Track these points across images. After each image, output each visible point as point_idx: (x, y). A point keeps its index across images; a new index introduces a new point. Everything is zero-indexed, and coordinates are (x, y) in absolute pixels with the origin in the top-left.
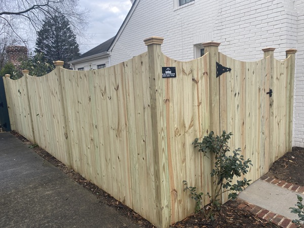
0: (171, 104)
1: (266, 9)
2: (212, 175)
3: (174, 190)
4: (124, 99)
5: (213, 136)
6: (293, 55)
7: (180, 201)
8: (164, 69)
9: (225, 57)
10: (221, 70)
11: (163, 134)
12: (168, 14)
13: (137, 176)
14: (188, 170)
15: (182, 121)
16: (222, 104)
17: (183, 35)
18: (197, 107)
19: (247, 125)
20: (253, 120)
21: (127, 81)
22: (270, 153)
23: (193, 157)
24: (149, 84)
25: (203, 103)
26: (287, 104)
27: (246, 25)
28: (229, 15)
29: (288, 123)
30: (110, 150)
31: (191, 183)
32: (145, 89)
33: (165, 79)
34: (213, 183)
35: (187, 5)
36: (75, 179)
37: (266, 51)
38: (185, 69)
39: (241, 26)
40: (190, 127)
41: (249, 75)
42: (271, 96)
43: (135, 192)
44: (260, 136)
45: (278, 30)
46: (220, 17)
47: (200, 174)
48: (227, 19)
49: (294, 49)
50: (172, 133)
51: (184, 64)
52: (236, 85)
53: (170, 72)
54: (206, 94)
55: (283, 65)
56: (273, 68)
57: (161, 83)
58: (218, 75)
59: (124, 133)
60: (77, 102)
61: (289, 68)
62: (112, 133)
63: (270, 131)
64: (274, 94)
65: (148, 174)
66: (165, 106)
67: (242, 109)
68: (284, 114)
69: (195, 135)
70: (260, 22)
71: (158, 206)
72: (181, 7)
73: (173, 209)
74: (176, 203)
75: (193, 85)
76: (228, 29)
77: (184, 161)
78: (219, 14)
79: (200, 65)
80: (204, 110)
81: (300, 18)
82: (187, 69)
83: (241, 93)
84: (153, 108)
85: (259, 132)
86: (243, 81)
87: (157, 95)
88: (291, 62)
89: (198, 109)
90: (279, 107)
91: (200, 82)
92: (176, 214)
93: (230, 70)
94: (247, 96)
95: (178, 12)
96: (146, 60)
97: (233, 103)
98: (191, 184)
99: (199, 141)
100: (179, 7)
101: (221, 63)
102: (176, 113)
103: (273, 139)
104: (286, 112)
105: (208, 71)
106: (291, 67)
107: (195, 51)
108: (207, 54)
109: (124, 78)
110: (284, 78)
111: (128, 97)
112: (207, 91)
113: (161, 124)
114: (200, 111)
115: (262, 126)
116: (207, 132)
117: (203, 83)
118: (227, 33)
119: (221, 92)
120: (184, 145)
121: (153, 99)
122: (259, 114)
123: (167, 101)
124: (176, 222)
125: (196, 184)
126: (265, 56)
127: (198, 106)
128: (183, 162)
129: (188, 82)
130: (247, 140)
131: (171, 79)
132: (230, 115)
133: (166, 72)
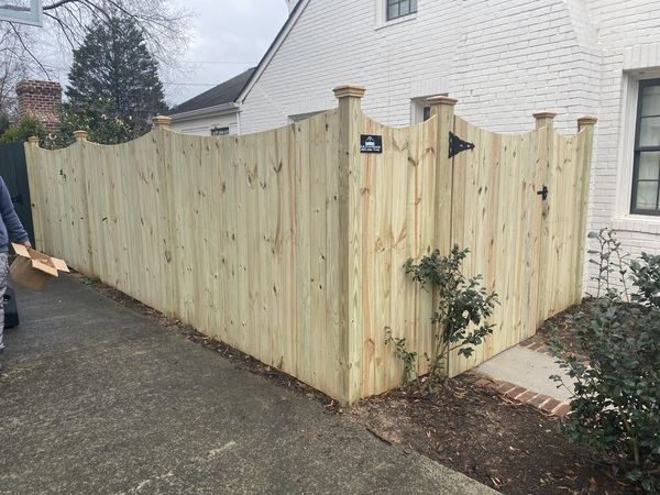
0: (371, 198)
1: (546, 40)
2: (434, 322)
3: (370, 340)
4: (291, 187)
5: (438, 257)
6: (590, 126)
7: (378, 361)
8: (364, 139)
9: (464, 124)
10: (457, 146)
11: (356, 245)
12: (364, 35)
13: (308, 317)
14: (393, 310)
15: (388, 227)
16: (456, 205)
17: (391, 78)
18: (413, 206)
19: (499, 246)
20: (511, 239)
21: (298, 155)
22: (540, 302)
23: (403, 290)
24: (337, 161)
25: (423, 200)
26: (574, 216)
27: (509, 68)
28: (480, 46)
29: (575, 250)
30: (259, 278)
31: (398, 331)
32: (329, 170)
33: (364, 155)
34: (434, 336)
35: (401, 19)
36: (185, 335)
37: (540, 117)
38: (397, 140)
39: (502, 69)
40: (400, 239)
41: (505, 157)
42: (544, 198)
43: (303, 345)
44: (523, 268)
45: (567, 81)
46: (463, 50)
47: (413, 321)
48: (476, 54)
49: (593, 116)
50: (371, 246)
51: (396, 132)
52: (482, 173)
53: (373, 144)
54: (431, 185)
55: (569, 146)
56: (552, 148)
57: (357, 160)
58: (452, 154)
59: (287, 246)
60: (196, 192)
61: (583, 150)
62: (265, 247)
63: (542, 262)
64: (551, 196)
65: (328, 311)
66: (362, 199)
67: (492, 217)
68: (569, 234)
69: (408, 252)
70: (535, 64)
71: (344, 362)
72: (391, 22)
73: (367, 372)
74: (372, 363)
75: (409, 168)
76: (478, 73)
77: (388, 293)
78: (462, 44)
79: (422, 134)
80: (425, 213)
81: (607, 60)
82: (400, 139)
83: (490, 189)
84: (343, 201)
85: (520, 260)
86: (495, 168)
87: (351, 179)
88: (586, 139)
89: (416, 209)
90: (559, 220)
91: (420, 163)
92: (371, 382)
93: (472, 146)
94: (501, 194)
95: (384, 32)
96: (334, 122)
97: (475, 204)
98: (398, 334)
99: (414, 263)
100: (386, 24)
101: (457, 135)
102: (379, 213)
103: (546, 277)
104: (573, 231)
105: (435, 147)
106: (585, 150)
107: (414, 110)
108: (434, 117)
109: (292, 152)
110: (571, 168)
111: (298, 183)
112: (431, 180)
113: (355, 227)
114: (419, 213)
115: (527, 250)
116: (429, 250)
117: (425, 166)
118: (475, 80)
119: (456, 184)
120: (389, 267)
121: (344, 186)
122: (522, 228)
123: (365, 191)
124: (370, 395)
125: (406, 333)
126: (538, 126)
127: (416, 204)
128: (386, 296)
129: (401, 163)
130: (497, 272)
131: (373, 155)
132: (469, 226)
133: (367, 144)
